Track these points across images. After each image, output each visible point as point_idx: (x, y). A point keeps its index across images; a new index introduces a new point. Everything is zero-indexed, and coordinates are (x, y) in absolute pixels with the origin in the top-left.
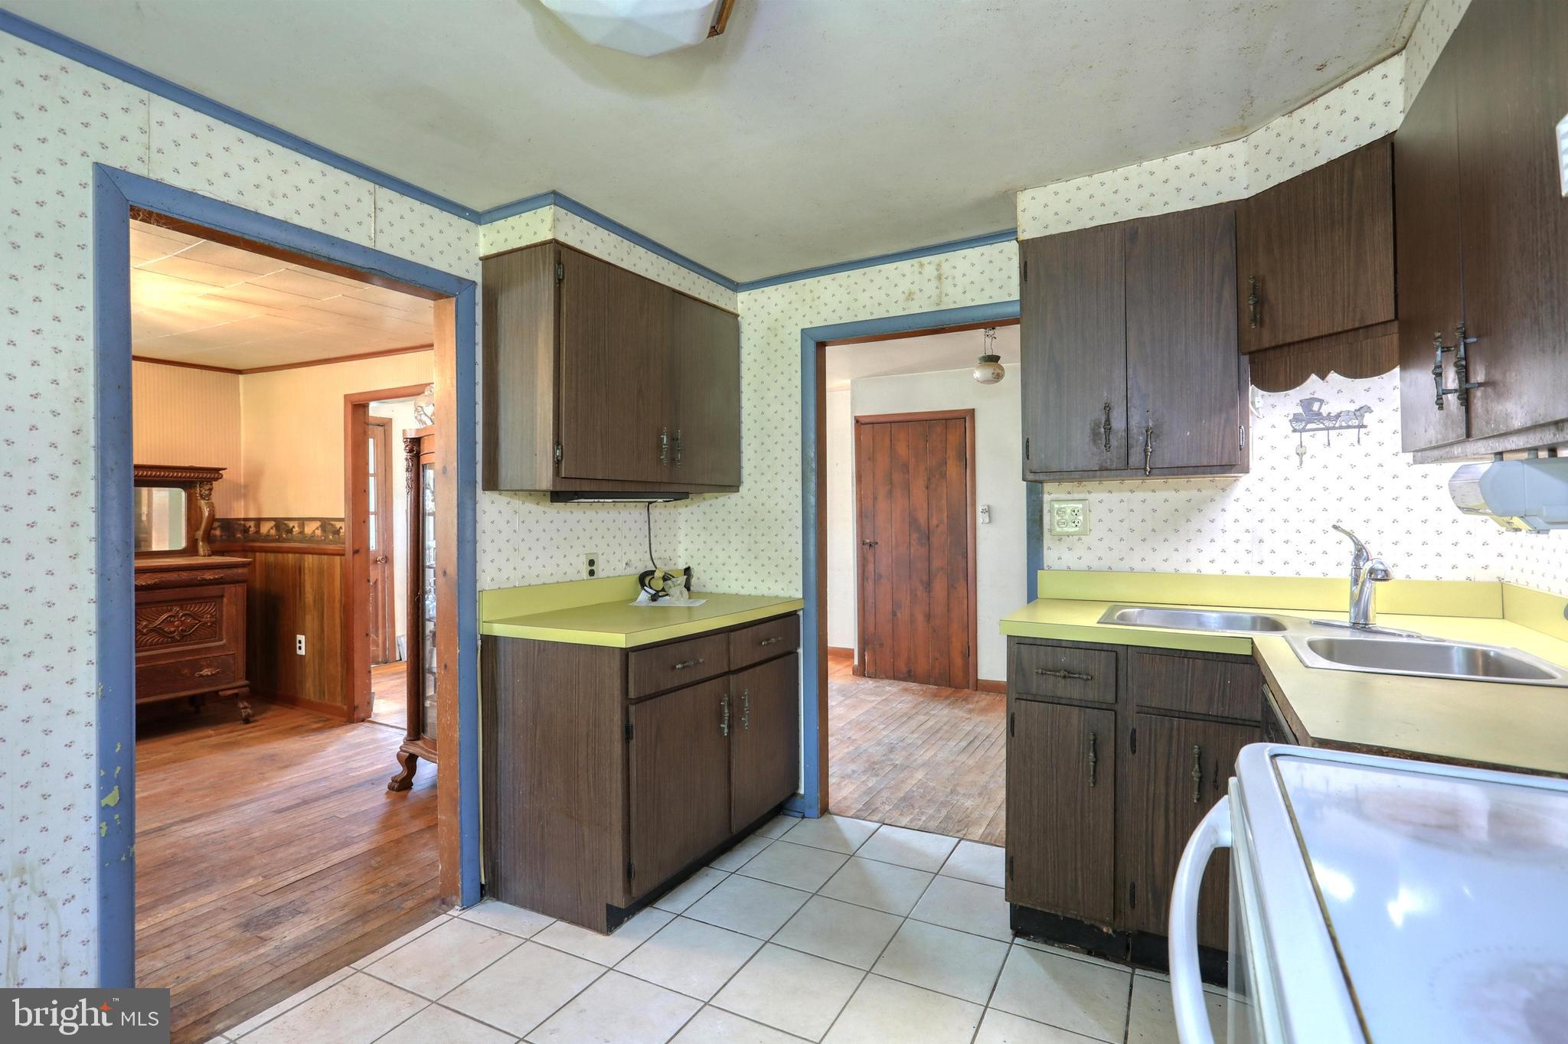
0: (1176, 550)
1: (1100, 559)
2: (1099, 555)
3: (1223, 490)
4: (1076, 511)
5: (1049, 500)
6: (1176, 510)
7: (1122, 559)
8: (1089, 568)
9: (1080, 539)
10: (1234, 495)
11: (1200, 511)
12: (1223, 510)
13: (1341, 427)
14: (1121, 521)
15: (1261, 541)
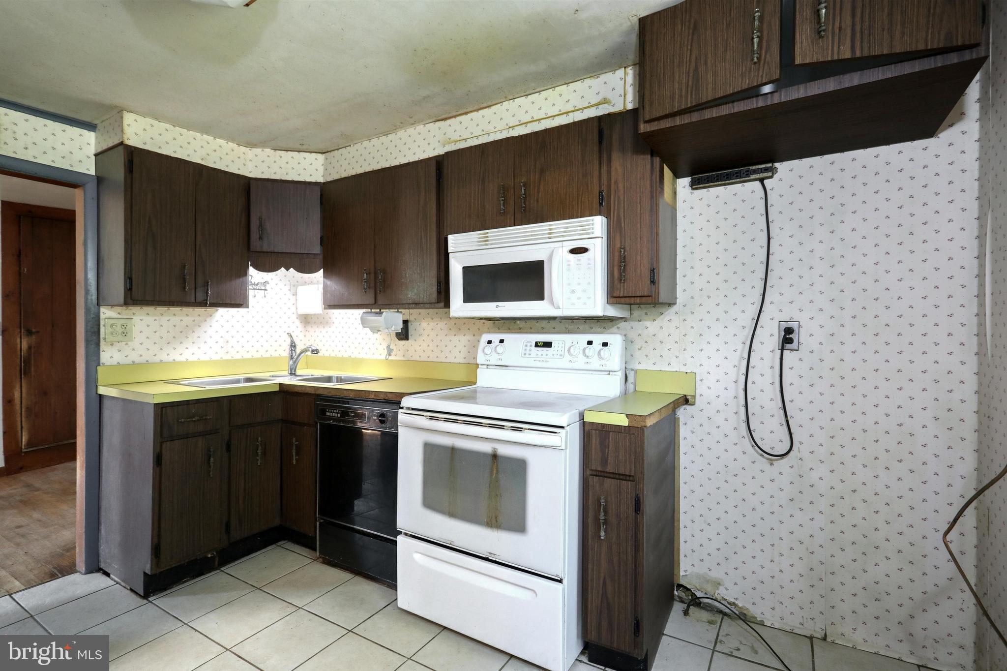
0: (187, 348)
1: (141, 356)
2: (140, 354)
3: (211, 316)
4: (125, 325)
5: (104, 317)
6: (187, 326)
7: (155, 355)
8: (133, 362)
9: (127, 344)
10: (216, 319)
11: (199, 326)
12: (211, 326)
13: (259, 289)
14: (155, 332)
15: (227, 342)
